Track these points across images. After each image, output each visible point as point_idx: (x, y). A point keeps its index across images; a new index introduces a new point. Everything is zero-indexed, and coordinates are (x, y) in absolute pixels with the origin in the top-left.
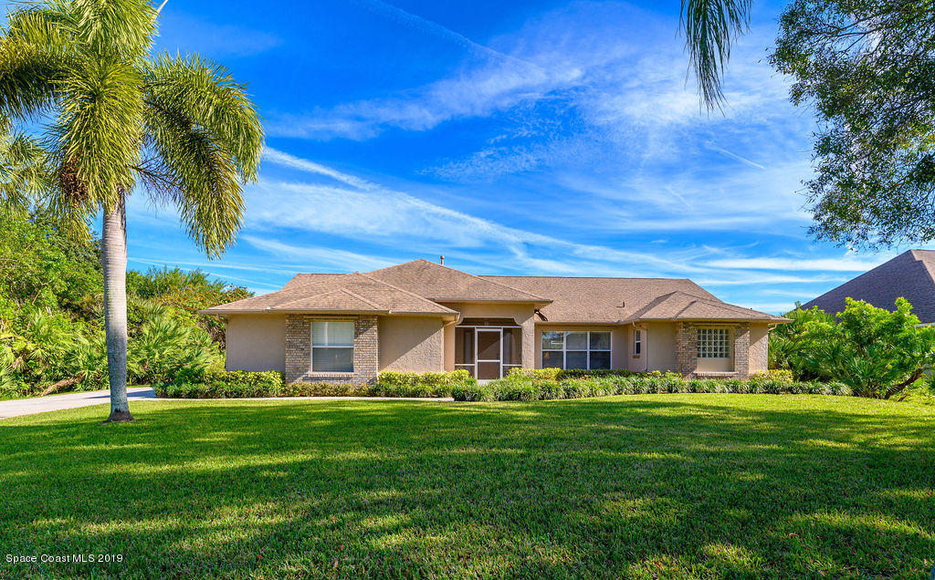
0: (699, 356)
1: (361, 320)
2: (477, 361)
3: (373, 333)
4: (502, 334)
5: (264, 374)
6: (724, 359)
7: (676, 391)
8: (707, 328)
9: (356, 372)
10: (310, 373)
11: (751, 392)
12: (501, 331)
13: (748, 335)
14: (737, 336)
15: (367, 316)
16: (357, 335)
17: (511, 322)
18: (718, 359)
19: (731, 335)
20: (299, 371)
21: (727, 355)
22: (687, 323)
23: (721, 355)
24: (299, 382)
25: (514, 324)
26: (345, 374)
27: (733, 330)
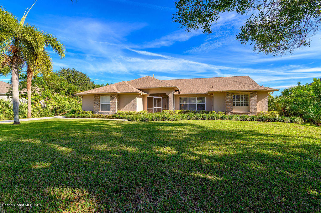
0: (234, 105)
1: (112, 95)
2: (154, 107)
3: (116, 99)
4: (162, 99)
5: (87, 112)
6: (246, 106)
7: (214, 119)
8: (238, 94)
9: (111, 111)
10: (100, 111)
11: (251, 120)
12: (162, 97)
13: (256, 96)
14: (251, 97)
15: (114, 94)
16: (111, 100)
17: (165, 94)
18: (243, 106)
19: (249, 97)
20: (97, 111)
21: (247, 105)
22: (228, 93)
23: (245, 105)
24: (97, 114)
25: (166, 95)
26: (108, 112)
27: (250, 95)
